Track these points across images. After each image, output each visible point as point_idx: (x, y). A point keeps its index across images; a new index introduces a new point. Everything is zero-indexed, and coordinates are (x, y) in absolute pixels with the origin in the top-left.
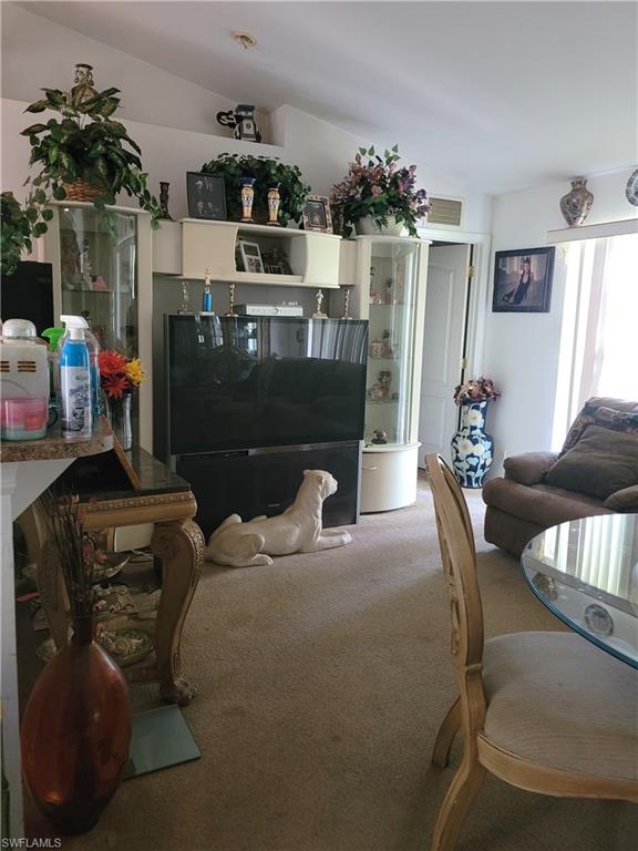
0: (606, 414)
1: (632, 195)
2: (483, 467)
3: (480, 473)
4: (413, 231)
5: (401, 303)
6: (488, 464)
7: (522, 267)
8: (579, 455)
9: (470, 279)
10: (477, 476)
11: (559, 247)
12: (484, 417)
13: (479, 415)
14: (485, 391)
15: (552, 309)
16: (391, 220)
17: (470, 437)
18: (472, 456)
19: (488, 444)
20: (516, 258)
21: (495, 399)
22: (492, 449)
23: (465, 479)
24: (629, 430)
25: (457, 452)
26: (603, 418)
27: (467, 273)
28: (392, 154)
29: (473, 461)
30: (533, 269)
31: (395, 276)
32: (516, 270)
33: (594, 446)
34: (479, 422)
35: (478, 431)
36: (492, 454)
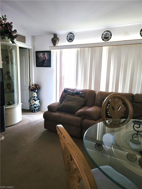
0: (70, 92)
1: (68, 39)
2: (38, 106)
3: (37, 108)
4: (13, 42)
5: (12, 63)
6: (39, 106)
7: (43, 56)
8: (66, 103)
9: (29, 58)
10: (36, 109)
11: (52, 51)
12: (37, 94)
13: (35, 93)
14: (37, 87)
15: (51, 66)
16: (6, 38)
17: (34, 99)
18: (35, 104)
19: (39, 101)
20: (41, 53)
21: (39, 89)
22: (39, 102)
23: (34, 110)
24: (75, 95)
25: (31, 104)
26: (69, 93)
27: (28, 57)
28: (4, 17)
29: (35, 106)
30: (46, 56)
31: (9, 55)
32: (41, 56)
33: (69, 100)
34: (36, 95)
35: (36, 98)
36: (40, 103)
